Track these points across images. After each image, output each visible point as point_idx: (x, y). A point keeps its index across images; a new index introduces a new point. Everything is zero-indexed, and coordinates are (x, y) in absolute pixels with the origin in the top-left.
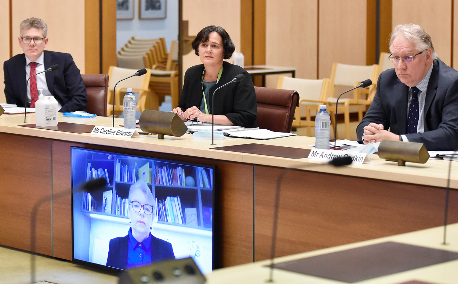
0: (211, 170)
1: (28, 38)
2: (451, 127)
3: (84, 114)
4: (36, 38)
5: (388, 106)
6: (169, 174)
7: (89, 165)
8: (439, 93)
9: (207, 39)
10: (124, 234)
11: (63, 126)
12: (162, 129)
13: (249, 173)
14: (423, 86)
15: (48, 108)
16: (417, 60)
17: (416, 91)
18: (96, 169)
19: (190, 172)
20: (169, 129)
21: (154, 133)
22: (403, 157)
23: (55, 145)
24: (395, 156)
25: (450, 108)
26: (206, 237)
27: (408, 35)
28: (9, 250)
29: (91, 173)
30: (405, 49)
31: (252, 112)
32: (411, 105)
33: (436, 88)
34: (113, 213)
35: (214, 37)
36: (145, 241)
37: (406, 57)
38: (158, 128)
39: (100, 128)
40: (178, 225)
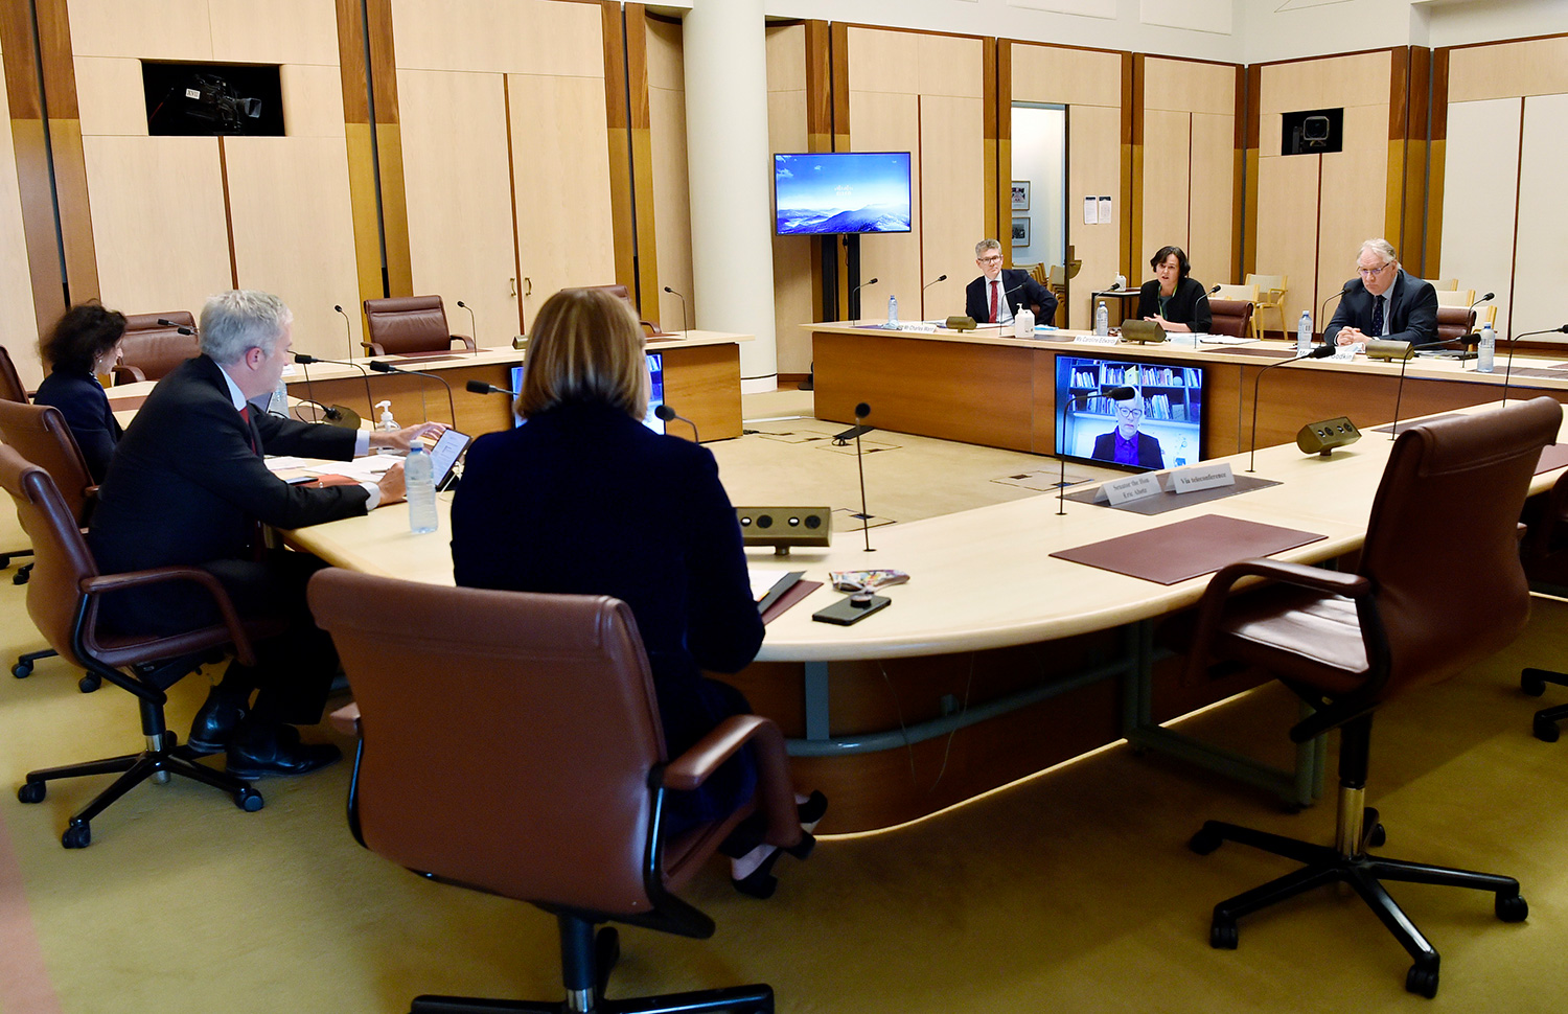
0: (1200, 371)
1: (987, 259)
2: (1418, 329)
3: (1046, 327)
4: (994, 258)
5: (1354, 312)
6: (1156, 375)
7: (1074, 370)
8: (1405, 300)
9: (1165, 261)
10: (1111, 430)
11: (1037, 337)
12: (1145, 336)
13: (1237, 371)
14: (1388, 295)
15: (1026, 320)
16: (1384, 271)
17: (1381, 299)
18: (1081, 373)
19: (1178, 373)
20: (1152, 336)
21: (1132, 340)
22: (1390, 355)
23: (1036, 354)
24: (1382, 354)
25: (1418, 312)
26: (1193, 430)
27: (1376, 250)
28: (995, 450)
29: (1076, 380)
30: (1374, 262)
31: (1208, 320)
32: (1376, 312)
33: (1401, 295)
34: (1098, 411)
35: (1172, 259)
36: (1133, 438)
37: (1374, 270)
38: (1140, 336)
39: (1082, 337)
40: (1165, 420)
